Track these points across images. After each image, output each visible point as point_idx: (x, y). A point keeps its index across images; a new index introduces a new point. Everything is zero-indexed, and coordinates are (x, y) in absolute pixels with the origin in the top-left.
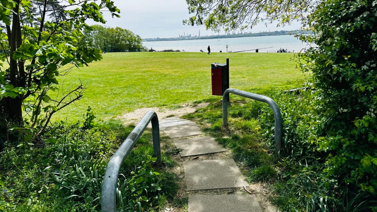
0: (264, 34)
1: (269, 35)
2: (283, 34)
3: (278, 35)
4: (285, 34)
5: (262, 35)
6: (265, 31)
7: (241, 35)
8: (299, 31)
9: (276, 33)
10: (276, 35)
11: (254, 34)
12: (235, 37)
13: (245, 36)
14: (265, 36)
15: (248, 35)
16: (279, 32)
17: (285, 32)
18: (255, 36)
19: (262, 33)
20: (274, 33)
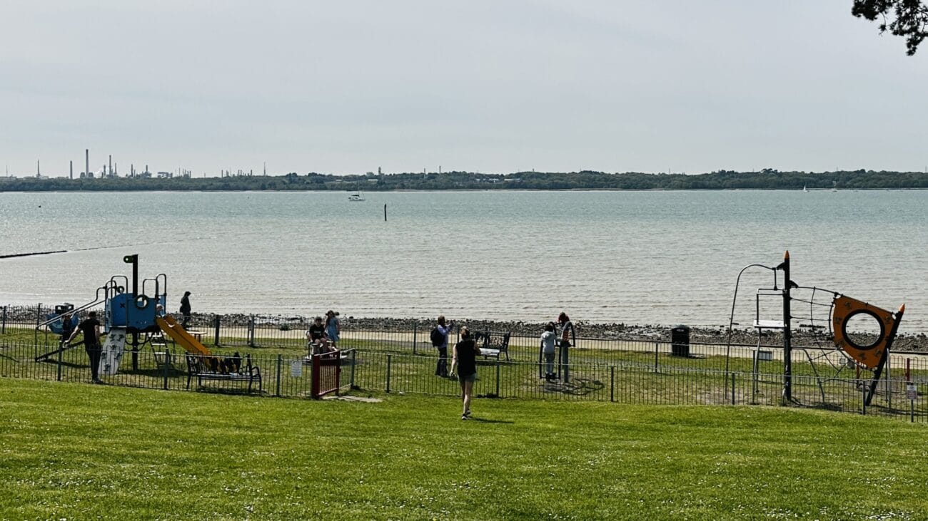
0: (240, 184)
1: (263, 188)
2: (317, 185)
3: (297, 189)
4: (325, 188)
5: (232, 184)
6: (246, 172)
7: (139, 182)
8: (376, 177)
9: (291, 182)
10: (289, 189)
11: (199, 180)
12: (112, 189)
13: (160, 188)
14: (245, 189)
15: (174, 183)
16: (302, 179)
17: (327, 181)
18: (203, 189)
19: (235, 179)
20: (284, 183)
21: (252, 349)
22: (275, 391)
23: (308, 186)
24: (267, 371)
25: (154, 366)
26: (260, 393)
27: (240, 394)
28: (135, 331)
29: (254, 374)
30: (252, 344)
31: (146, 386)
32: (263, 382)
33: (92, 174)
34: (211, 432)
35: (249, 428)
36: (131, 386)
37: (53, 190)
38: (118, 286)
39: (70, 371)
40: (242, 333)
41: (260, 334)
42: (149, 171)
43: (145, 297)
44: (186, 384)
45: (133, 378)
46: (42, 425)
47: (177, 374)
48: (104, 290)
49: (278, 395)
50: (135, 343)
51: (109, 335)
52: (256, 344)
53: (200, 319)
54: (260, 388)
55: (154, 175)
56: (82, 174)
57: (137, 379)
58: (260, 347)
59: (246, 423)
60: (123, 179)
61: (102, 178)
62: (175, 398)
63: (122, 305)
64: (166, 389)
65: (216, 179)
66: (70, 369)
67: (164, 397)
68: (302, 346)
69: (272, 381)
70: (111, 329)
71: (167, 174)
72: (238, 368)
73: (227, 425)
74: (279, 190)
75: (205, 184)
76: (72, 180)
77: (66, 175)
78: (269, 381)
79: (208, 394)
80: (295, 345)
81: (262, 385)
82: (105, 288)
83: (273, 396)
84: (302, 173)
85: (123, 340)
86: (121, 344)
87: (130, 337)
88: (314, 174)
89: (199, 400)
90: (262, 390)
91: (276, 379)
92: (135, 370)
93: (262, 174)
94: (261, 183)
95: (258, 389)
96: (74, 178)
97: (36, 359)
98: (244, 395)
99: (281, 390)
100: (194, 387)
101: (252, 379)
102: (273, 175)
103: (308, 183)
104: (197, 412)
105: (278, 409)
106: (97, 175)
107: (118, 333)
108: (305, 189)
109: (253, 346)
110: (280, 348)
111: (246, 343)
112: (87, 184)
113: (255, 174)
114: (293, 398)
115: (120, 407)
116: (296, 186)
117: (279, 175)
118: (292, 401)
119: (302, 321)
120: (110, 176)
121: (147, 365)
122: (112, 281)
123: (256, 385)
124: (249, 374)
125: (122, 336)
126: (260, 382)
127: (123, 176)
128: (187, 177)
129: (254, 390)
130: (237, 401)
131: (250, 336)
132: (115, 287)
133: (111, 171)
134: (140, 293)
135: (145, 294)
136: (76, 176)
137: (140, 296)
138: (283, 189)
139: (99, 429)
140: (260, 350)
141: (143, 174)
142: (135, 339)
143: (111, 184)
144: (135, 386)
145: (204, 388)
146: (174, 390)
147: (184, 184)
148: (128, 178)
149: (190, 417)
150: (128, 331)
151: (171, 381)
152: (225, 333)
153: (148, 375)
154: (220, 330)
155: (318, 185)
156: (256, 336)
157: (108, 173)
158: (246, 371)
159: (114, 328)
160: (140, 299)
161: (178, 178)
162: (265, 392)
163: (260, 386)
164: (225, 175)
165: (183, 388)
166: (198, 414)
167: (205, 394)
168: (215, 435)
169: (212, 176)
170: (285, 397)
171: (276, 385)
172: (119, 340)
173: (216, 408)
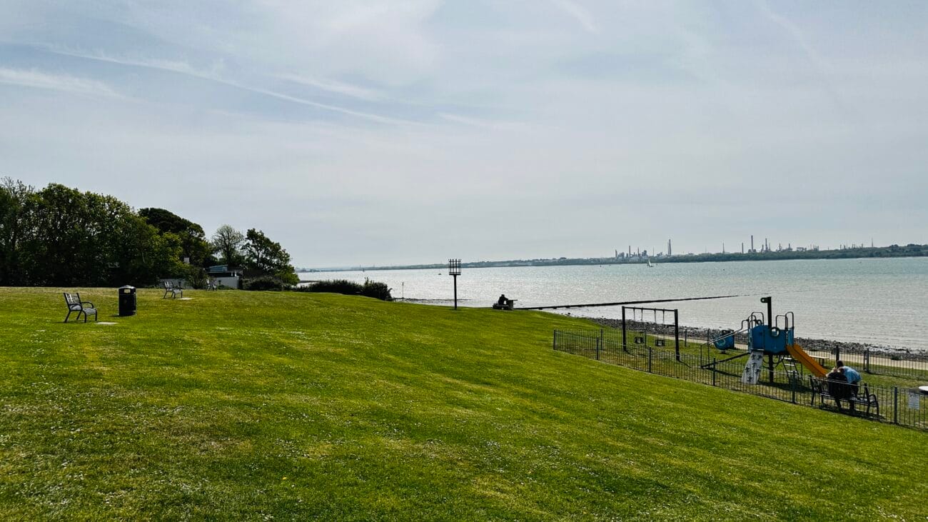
0: (854, 253)
1: (871, 256)
3: (898, 256)
5: (848, 254)
6: (858, 245)
7: (784, 254)
9: (893, 251)
10: (891, 256)
11: (825, 252)
12: (768, 259)
13: (798, 257)
14: (857, 257)
15: (808, 254)
16: (902, 249)
17: (923, 249)
18: (828, 257)
19: (850, 250)
20: (888, 252)
21: (868, 375)
22: (893, 419)
23: (907, 254)
24: (884, 396)
25: (786, 381)
26: (878, 418)
27: (859, 416)
28: (770, 354)
29: (871, 401)
30: (867, 369)
31: (778, 397)
32: (880, 406)
33: (755, 250)
34: (830, 464)
35: (870, 465)
36: (766, 396)
37: (732, 260)
38: (757, 319)
39: (724, 379)
40: (859, 359)
41: (874, 361)
42: (792, 247)
43: (777, 329)
44: (810, 399)
45: (768, 388)
46: (680, 431)
47: (803, 390)
48: (747, 322)
49: (896, 423)
50: (771, 363)
51: (751, 355)
52: (872, 371)
53: (826, 344)
54: (878, 413)
55: (794, 250)
56: (750, 250)
57: (772, 391)
58: (875, 374)
59: (866, 457)
60: (774, 252)
61: (761, 253)
62: (800, 413)
63: (761, 334)
64: (794, 402)
65: (837, 250)
66: (724, 377)
67: (791, 412)
68: (915, 377)
69: (889, 406)
70: (752, 351)
71: (803, 249)
72: (856, 393)
73: (847, 458)
74: (883, 257)
75: (829, 254)
76: (743, 254)
77: (740, 251)
78: (886, 405)
79: (830, 413)
80: (908, 375)
81: (880, 410)
82: (748, 320)
83: (891, 423)
84: (903, 244)
85: (761, 360)
86: (759, 363)
87: (766, 359)
88: (912, 245)
89: (821, 418)
90: (880, 415)
91: (893, 405)
92: (771, 383)
93: (870, 246)
94: (870, 252)
95: (876, 413)
96: (745, 253)
97: (702, 367)
98: (862, 418)
99: (898, 417)
100: (818, 404)
101: (869, 404)
102: (879, 247)
103: (907, 252)
104: (818, 433)
105: (898, 441)
106: (758, 250)
107: (757, 355)
108: (905, 256)
109: (868, 372)
110: (894, 376)
111: (862, 369)
112: (752, 256)
113: (866, 246)
114: (911, 428)
115: (752, 417)
116: (898, 254)
117: (884, 246)
118: (912, 432)
119: (908, 352)
120: (767, 251)
121: (782, 380)
122: (752, 316)
123: (873, 410)
124: (866, 400)
125: (760, 357)
126: (878, 407)
127: (774, 250)
128: (816, 250)
129: (872, 415)
130: (856, 424)
131: (866, 363)
132: (755, 320)
133: (767, 248)
134: (773, 325)
135: (778, 327)
136: (746, 252)
137: (774, 328)
138: (887, 256)
139: (724, 443)
140: (875, 376)
141: (787, 249)
142: (771, 359)
143: (767, 256)
144: (769, 397)
145: (826, 406)
146: (801, 405)
147: (814, 254)
148: (778, 252)
149: (811, 440)
150: (765, 353)
151: (798, 396)
152: (844, 357)
153: (780, 388)
154: (840, 355)
155: (916, 253)
156: (871, 363)
157: (765, 249)
158: (864, 397)
159: (755, 350)
160: (774, 330)
161: (810, 251)
162: (882, 418)
163: (878, 411)
164: (843, 248)
165: (808, 403)
166: (819, 435)
167: (826, 412)
168: (834, 470)
169: (833, 249)
170: (902, 426)
171: (893, 410)
172: (758, 359)
173: (836, 431)
